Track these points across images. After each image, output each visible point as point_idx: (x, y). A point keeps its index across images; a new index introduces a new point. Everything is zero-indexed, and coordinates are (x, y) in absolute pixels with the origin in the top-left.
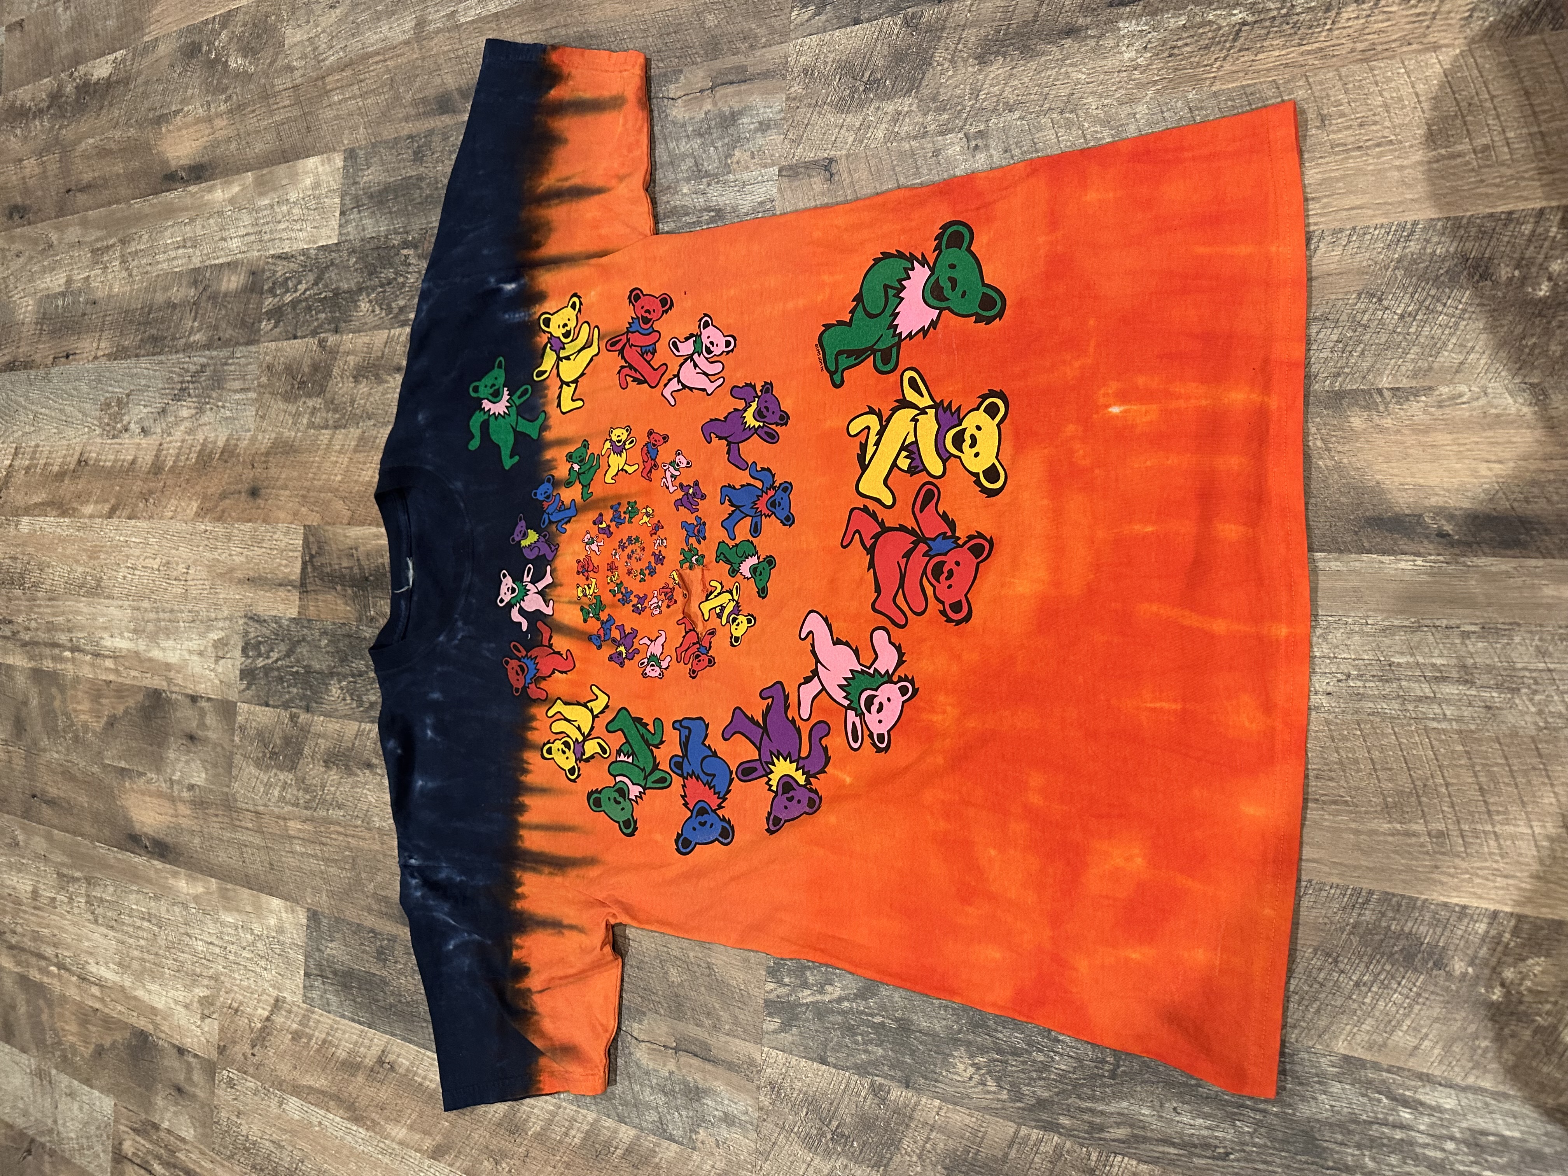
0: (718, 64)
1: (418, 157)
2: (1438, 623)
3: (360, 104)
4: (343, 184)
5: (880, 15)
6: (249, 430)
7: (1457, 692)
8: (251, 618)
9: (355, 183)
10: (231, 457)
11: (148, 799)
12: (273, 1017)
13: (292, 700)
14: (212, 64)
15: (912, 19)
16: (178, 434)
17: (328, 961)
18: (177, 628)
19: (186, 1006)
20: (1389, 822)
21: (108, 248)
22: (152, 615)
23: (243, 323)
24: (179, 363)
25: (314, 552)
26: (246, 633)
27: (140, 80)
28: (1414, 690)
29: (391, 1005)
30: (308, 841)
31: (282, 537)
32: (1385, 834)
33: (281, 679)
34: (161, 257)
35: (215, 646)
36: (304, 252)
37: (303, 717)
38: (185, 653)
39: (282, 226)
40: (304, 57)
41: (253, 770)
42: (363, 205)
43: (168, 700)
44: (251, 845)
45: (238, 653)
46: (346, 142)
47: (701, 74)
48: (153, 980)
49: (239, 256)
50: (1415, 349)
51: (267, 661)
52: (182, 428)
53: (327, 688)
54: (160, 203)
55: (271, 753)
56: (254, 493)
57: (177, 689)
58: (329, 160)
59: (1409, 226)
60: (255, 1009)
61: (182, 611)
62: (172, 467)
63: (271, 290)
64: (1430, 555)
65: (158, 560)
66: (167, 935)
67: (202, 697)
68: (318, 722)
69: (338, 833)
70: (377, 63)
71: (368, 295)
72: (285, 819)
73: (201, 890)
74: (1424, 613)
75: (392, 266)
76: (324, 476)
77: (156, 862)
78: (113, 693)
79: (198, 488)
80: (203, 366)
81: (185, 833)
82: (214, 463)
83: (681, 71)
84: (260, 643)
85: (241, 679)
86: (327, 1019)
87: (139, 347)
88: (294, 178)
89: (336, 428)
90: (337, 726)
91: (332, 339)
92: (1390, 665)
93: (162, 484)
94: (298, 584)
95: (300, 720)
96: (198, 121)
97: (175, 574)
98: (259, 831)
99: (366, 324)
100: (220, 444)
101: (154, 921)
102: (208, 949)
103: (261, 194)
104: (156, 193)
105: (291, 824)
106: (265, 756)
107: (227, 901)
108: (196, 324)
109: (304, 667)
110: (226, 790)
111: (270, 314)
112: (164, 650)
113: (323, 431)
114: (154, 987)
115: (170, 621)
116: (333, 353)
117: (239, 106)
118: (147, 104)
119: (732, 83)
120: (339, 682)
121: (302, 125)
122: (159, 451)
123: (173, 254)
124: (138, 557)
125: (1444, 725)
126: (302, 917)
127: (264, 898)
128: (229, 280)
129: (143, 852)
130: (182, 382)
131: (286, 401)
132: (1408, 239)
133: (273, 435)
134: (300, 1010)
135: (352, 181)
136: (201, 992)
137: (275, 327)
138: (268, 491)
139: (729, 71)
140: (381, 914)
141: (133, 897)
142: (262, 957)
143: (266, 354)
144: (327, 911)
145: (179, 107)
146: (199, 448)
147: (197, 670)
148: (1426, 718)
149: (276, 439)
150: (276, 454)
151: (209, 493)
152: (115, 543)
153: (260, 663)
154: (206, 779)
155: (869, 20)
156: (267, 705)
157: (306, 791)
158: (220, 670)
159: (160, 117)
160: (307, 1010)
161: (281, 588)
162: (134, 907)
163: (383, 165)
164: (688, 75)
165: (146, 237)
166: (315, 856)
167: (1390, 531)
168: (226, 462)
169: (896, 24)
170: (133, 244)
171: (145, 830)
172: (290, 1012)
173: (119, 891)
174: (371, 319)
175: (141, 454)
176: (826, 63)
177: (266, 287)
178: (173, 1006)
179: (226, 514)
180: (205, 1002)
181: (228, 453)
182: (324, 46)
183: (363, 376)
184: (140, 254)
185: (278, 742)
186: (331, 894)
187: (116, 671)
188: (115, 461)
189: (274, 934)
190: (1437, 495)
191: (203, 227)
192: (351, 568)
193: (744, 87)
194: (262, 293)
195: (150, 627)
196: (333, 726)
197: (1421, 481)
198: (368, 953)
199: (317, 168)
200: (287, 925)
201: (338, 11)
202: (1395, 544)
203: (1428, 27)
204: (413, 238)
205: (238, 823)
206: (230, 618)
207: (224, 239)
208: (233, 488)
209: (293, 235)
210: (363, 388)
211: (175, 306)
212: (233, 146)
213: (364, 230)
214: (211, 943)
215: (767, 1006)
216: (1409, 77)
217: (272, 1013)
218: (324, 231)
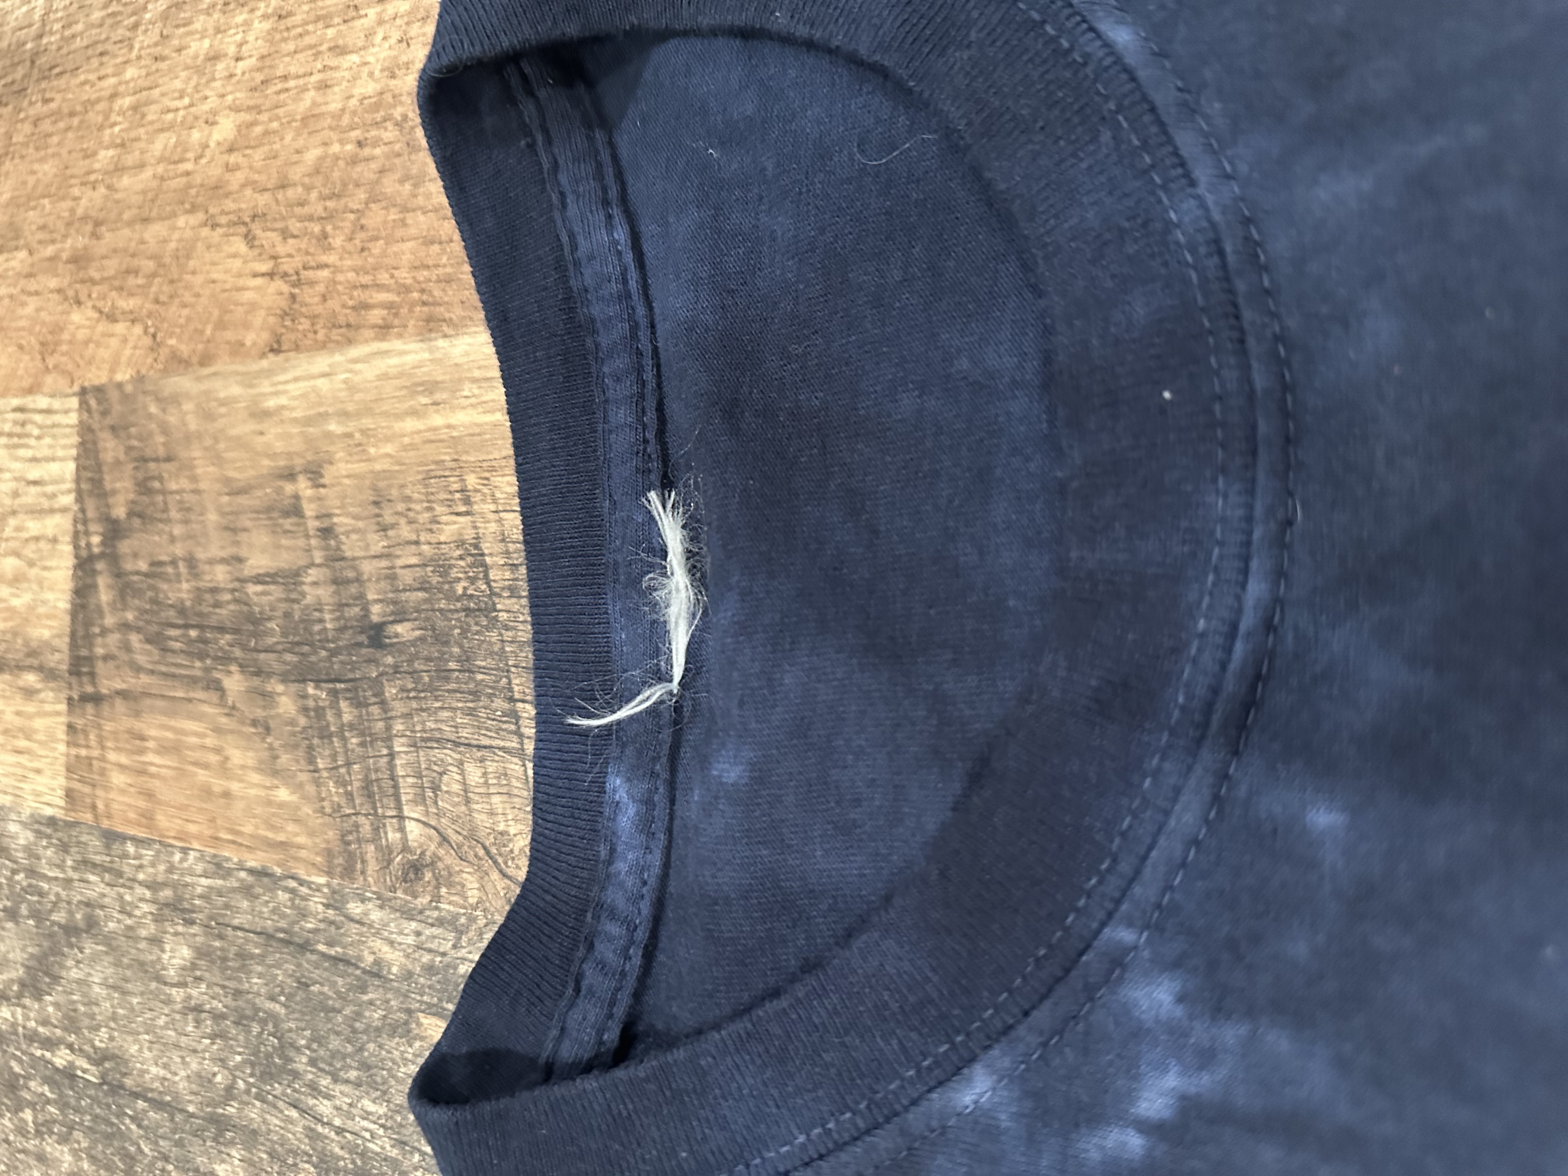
25: (120, 512)
94: (60, 660)
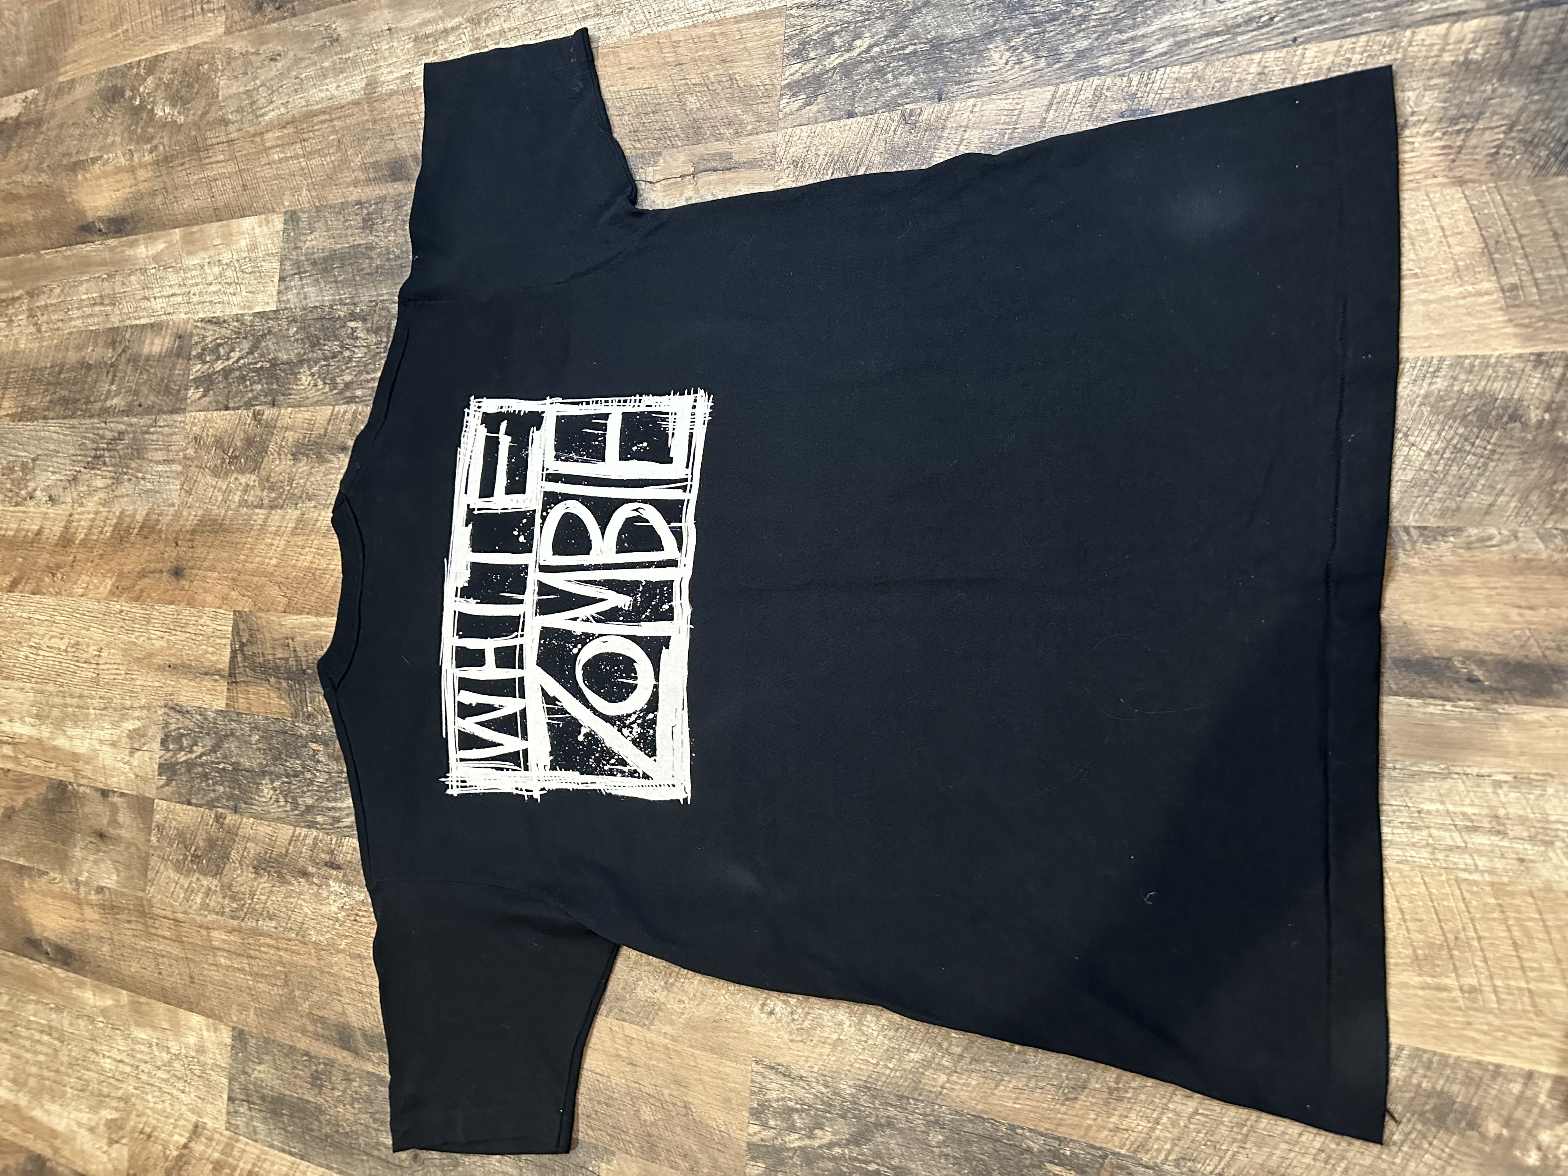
0: (700, 149)
1: (368, 224)
2: (1468, 771)
3: (303, 164)
4: (283, 248)
5: (876, 109)
6: (173, 505)
7: (1489, 842)
8: (172, 708)
9: (296, 248)
10: (150, 533)
11: (49, 900)
12: (192, 1145)
13: (217, 799)
14: (136, 111)
15: (911, 115)
16: (91, 505)
17: (255, 1085)
18: (87, 715)
19: (92, 1130)
20: (1420, 975)
21: (14, 300)
22: (58, 700)
23: (167, 390)
24: (93, 428)
26: (167, 724)
27: (53, 123)
28: (1442, 838)
29: (327, 1136)
30: (235, 953)
31: (209, 622)
32: (1414, 987)
33: (205, 776)
34: (75, 314)
35: (131, 737)
36: (238, 318)
37: (230, 819)
38: (95, 742)
39: (213, 288)
40: (240, 110)
41: (172, 874)
42: (305, 272)
43: (75, 794)
44: (169, 956)
45: (156, 745)
46: (286, 204)
47: (682, 158)
48: (53, 1099)
49: (164, 317)
50: (1443, 488)
51: (189, 756)
52: (96, 498)
53: (258, 788)
54: (74, 255)
55: (193, 856)
56: (178, 573)
57: (84, 781)
58: (268, 222)
59: (1435, 362)
60: (171, 1135)
61: (93, 698)
62: (83, 540)
63: (200, 357)
64: (1460, 700)
65: (66, 641)
66: (70, 1050)
67: (114, 792)
68: (248, 825)
69: (269, 946)
70: (322, 122)
71: (310, 368)
72: (208, 928)
73: (109, 1002)
74: (1454, 761)
75: (336, 338)
76: (257, 559)
77: (57, 970)
78: (12, 783)
79: (113, 564)
80: (120, 433)
81: (92, 940)
82: (133, 538)
83: (660, 154)
84: (183, 735)
85: (160, 774)
86: (254, 1149)
87: (47, 409)
88: (228, 239)
89: (272, 508)
90: (269, 830)
91: (269, 413)
92: (1419, 812)
93: (71, 558)
95: (227, 821)
96: (119, 170)
97: (85, 656)
98: (178, 940)
99: (308, 398)
100: (140, 518)
101: (55, 1034)
102: (117, 1067)
103: (190, 253)
104: (69, 244)
105: (215, 934)
106: (185, 858)
107: (141, 1016)
108: (114, 388)
109: (232, 764)
110: (140, 894)
111: (198, 382)
112: (71, 738)
113: (257, 511)
114: (55, 1108)
115: (78, 707)
116: (270, 427)
117: (166, 158)
118: (61, 149)
119: (715, 170)
120: (272, 782)
121: (237, 182)
122: (69, 522)
123: (88, 311)
124: (43, 636)
125: (1476, 877)
126: (226, 1036)
127: (183, 1013)
128: (152, 343)
129: (43, 958)
130: (96, 450)
131: (215, 476)
132: (1434, 374)
133: (200, 512)
134: (222, 1138)
135: (293, 245)
136: (108, 1114)
137: (204, 396)
138: (194, 572)
139: (713, 157)
140: (317, 1036)
141: (31, 1007)
142: (179, 1079)
143: (193, 424)
144: (255, 1031)
145: (98, 154)
146: (115, 521)
147: (109, 762)
148: (1458, 869)
149: (203, 516)
150: (203, 532)
151: (126, 571)
152: (16, 619)
153: (182, 757)
154: (118, 882)
155: (864, 114)
156: (189, 803)
157: (233, 898)
158: (135, 763)
159: (76, 163)
160: (231, 1138)
161: (207, 677)
162: (32, 1018)
163: (328, 230)
164: (667, 158)
165: (57, 291)
166: (242, 970)
167: (1418, 673)
168: (146, 538)
169: (893, 120)
170: (43, 297)
171: (46, 934)
172: (210, 1139)
173: (14, 1001)
174: (312, 394)
175: (48, 524)
176: (817, 155)
177: (194, 353)
178: (75, 1128)
179: (145, 594)
180: (114, 1126)
181: (148, 529)
182: (263, 100)
183: (303, 454)
184: (51, 309)
185: (201, 844)
186: (260, 1013)
187: (15, 759)
188: (18, 530)
189: (194, 1054)
190: (1467, 639)
191: (123, 284)
192: (287, 659)
193: (729, 175)
194: (190, 359)
195: (56, 713)
196: (264, 829)
197: (1450, 624)
198: (301, 1078)
199: (253, 229)
200: (208, 1044)
201: (279, 65)
202: (1424, 687)
203: (1453, 161)
204: (362, 310)
205: (153, 931)
206: (147, 707)
207: (147, 299)
208: (153, 566)
209: (226, 298)
210: (303, 466)
211: (89, 367)
212: (159, 200)
213: (305, 298)
214: (121, 1061)
215: (749, 1149)
216: (1434, 210)
217: (190, 1140)
218: (260, 297)
